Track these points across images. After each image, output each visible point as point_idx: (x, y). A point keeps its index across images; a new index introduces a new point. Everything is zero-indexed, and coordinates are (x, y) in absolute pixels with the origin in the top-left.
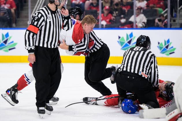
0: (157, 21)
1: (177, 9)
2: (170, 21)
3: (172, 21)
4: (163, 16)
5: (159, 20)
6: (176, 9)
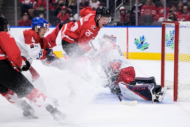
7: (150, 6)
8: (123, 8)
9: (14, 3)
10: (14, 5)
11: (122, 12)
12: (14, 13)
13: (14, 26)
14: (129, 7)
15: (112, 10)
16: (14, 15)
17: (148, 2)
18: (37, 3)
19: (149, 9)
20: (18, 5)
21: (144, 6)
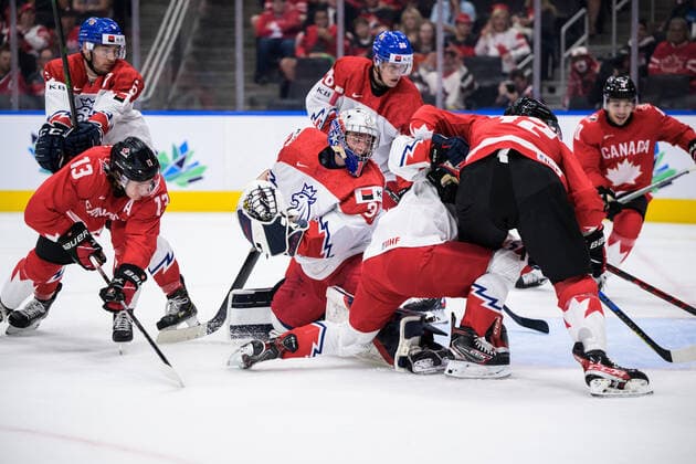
0: (503, 89)
1: (560, 56)
2: (541, 91)
3: (545, 89)
4: (523, 77)
5: (511, 89)
6: (556, 57)
7: (679, 46)
8: (583, 50)
9: (234, 38)
10: (233, 44)
11: (577, 64)
12: (232, 68)
13: (234, 110)
14: (607, 47)
15: (550, 59)
16: (234, 76)
17: (674, 30)
18: (306, 35)
19: (677, 55)
20: (246, 45)
21: (663, 45)
